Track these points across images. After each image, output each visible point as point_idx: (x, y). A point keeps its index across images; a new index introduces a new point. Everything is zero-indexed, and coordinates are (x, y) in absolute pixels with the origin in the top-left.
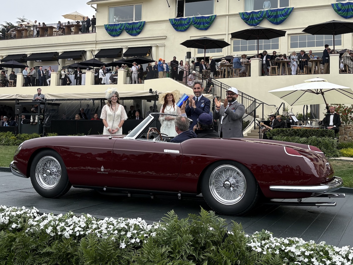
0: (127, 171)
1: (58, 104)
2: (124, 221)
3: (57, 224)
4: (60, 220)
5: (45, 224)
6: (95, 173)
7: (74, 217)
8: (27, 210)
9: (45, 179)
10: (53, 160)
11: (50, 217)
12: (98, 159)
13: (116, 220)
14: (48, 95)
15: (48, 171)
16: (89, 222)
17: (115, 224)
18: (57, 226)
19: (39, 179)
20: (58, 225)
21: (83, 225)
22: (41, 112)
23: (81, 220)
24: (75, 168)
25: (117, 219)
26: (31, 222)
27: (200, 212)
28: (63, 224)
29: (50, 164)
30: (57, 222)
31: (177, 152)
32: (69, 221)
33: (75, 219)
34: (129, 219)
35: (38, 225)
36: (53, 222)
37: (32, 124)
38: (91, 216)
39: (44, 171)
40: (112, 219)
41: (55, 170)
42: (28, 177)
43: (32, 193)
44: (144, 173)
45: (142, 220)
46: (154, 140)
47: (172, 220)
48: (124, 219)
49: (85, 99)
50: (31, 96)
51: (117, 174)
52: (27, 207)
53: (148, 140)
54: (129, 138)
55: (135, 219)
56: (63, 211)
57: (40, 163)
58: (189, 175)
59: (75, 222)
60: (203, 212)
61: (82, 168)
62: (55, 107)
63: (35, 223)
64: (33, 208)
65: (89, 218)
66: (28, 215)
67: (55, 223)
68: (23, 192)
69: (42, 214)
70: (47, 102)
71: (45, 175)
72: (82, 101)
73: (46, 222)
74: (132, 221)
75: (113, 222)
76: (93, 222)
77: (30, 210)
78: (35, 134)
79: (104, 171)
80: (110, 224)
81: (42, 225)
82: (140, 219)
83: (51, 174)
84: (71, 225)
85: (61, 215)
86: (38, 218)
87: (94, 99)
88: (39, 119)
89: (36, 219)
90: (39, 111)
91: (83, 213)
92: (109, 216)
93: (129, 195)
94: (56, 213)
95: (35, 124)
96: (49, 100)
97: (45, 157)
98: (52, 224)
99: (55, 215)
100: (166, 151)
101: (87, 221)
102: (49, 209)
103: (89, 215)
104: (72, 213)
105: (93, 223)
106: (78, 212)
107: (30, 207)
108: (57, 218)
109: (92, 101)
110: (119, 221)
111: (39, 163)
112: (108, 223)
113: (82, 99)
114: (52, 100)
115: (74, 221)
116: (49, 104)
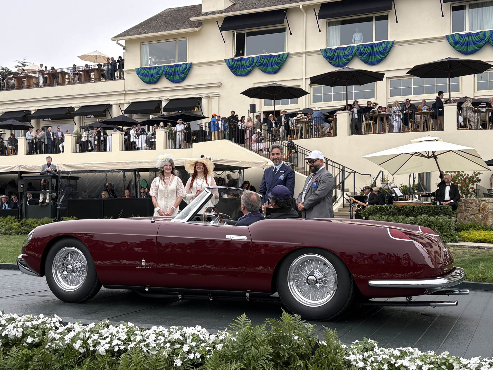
0: (177, 265)
1: (77, 178)
2: (178, 330)
3: (87, 336)
4: (92, 331)
5: (71, 337)
6: (133, 268)
7: (111, 327)
8: (46, 319)
9: (65, 279)
10: (75, 252)
11: (78, 328)
12: (136, 249)
13: (167, 329)
14: (62, 166)
15: (69, 266)
16: (130, 333)
17: (167, 334)
18: (88, 339)
19: (58, 278)
20: (89, 337)
21: (123, 336)
22: (53, 189)
23: (120, 330)
24: (105, 262)
25: (169, 328)
26: (52, 334)
27: (281, 315)
28: (96, 337)
29: (71, 257)
30: (88, 334)
31: (244, 238)
32: (105, 332)
33: (112, 329)
34: (185, 328)
35: (62, 338)
36: (82, 334)
37: (41, 206)
38: (133, 325)
39: (64, 267)
40: (161, 328)
41: (79, 265)
42: (42, 276)
43: (49, 296)
44: (200, 267)
45: (202, 328)
46: (212, 223)
47: (244, 327)
48: (177, 328)
49: (113, 171)
50: (39, 167)
51: (164, 270)
52: (45, 315)
53: (203, 224)
54: (178, 220)
55: (193, 328)
56: (94, 319)
57: (58, 257)
58: (261, 268)
59: (112, 334)
60: (286, 316)
61: (115, 262)
62: (72, 182)
63: (58, 336)
64: (54, 317)
65: (130, 328)
66: (48, 326)
67: (86, 335)
68: (37, 296)
69: (67, 324)
70: (61, 175)
71: (65, 273)
72: (109, 174)
73: (72, 334)
74: (189, 331)
75: (164, 332)
76: (136, 332)
77: (50, 319)
78: (45, 219)
79: (145, 266)
80: (159, 336)
81: (67, 338)
82: (199, 327)
83: (73, 271)
84: (107, 337)
85: (92, 325)
86: (61, 329)
87: (125, 171)
88: (51, 198)
89: (58, 331)
90: (50, 188)
91: (123, 322)
92: (158, 324)
93: (180, 297)
94: (85, 321)
95: (46, 206)
96: (63, 172)
97: (64, 249)
98: (81, 336)
99: (84, 325)
100: (229, 237)
101: (128, 331)
102: (76, 316)
103: (130, 324)
104: (107, 322)
105: (136, 335)
106: (116, 320)
107: (49, 314)
108: (88, 329)
109: (122, 173)
110: (172, 330)
111: (56, 257)
112: (157, 334)
113: (109, 171)
114: (68, 172)
115: (110, 332)
116: (64, 177)
